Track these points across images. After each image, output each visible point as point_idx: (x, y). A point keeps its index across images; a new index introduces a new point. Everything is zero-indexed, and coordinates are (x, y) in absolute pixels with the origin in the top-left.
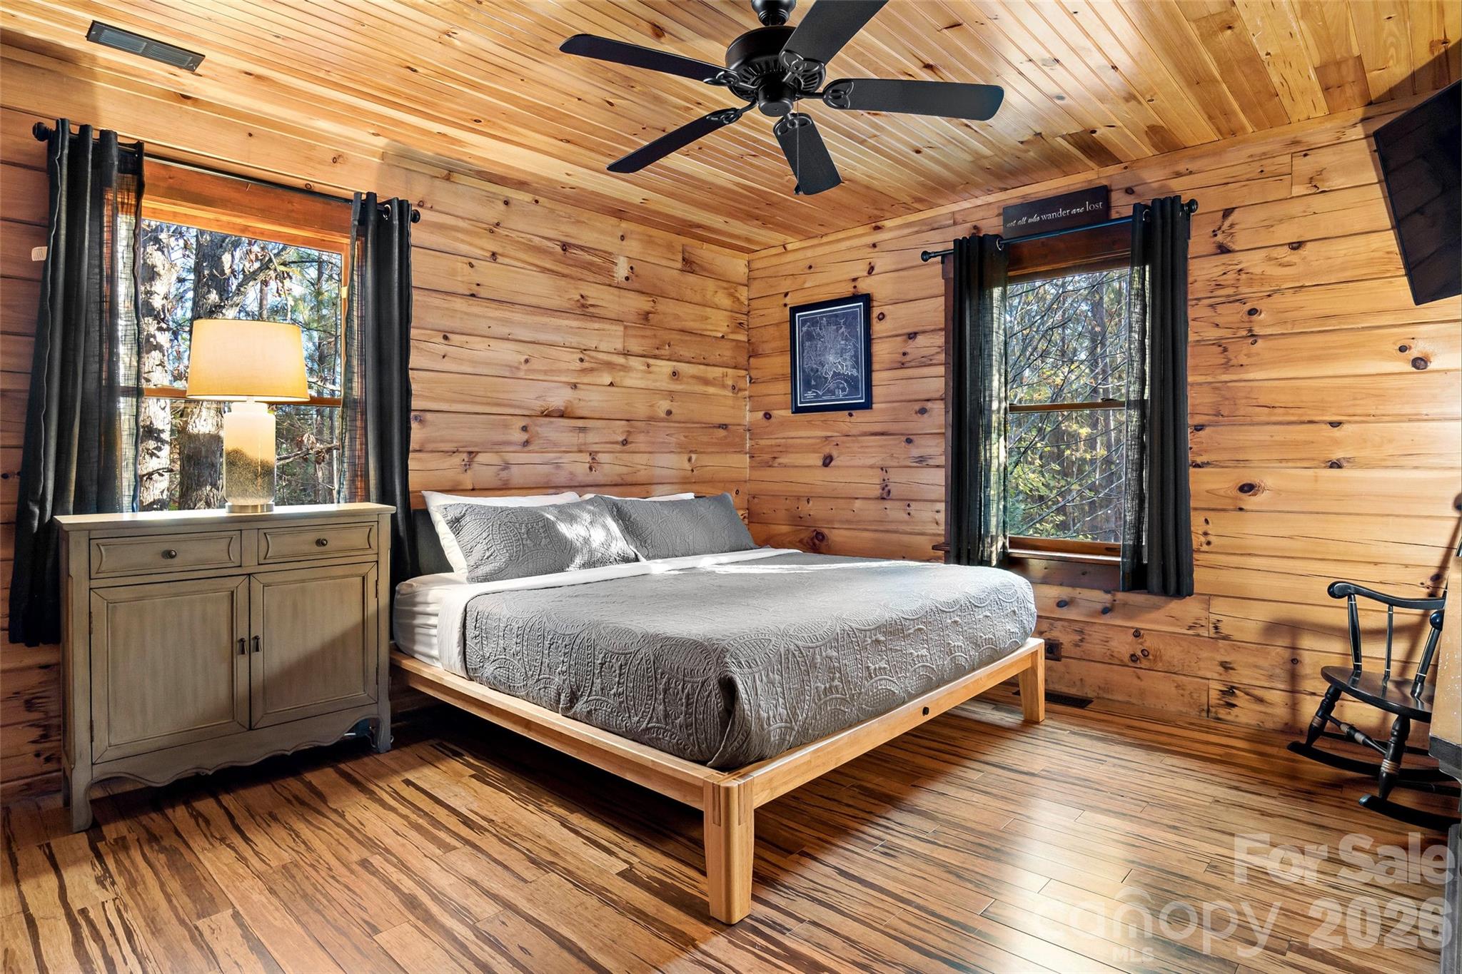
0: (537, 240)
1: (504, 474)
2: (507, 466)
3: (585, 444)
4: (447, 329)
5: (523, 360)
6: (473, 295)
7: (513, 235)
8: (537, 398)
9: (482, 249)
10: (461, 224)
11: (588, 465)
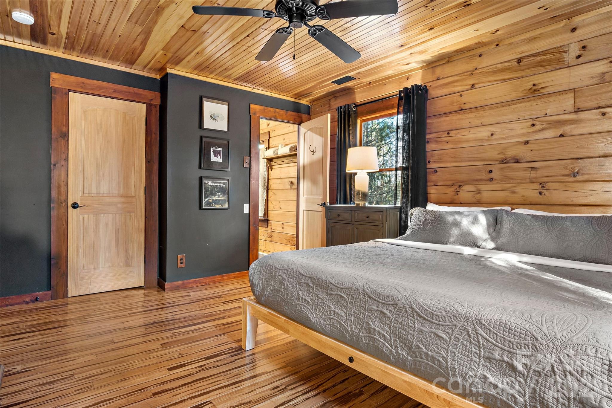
0: (499, 66)
1: (478, 196)
2: (479, 192)
3: (536, 178)
4: (449, 129)
5: (490, 135)
6: (462, 110)
7: (484, 70)
8: (498, 154)
9: (467, 85)
10: (456, 78)
11: (538, 191)
